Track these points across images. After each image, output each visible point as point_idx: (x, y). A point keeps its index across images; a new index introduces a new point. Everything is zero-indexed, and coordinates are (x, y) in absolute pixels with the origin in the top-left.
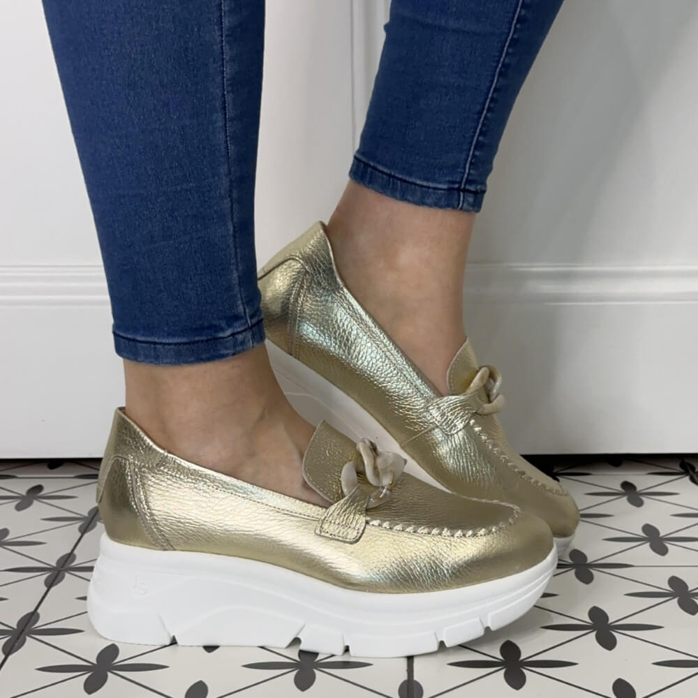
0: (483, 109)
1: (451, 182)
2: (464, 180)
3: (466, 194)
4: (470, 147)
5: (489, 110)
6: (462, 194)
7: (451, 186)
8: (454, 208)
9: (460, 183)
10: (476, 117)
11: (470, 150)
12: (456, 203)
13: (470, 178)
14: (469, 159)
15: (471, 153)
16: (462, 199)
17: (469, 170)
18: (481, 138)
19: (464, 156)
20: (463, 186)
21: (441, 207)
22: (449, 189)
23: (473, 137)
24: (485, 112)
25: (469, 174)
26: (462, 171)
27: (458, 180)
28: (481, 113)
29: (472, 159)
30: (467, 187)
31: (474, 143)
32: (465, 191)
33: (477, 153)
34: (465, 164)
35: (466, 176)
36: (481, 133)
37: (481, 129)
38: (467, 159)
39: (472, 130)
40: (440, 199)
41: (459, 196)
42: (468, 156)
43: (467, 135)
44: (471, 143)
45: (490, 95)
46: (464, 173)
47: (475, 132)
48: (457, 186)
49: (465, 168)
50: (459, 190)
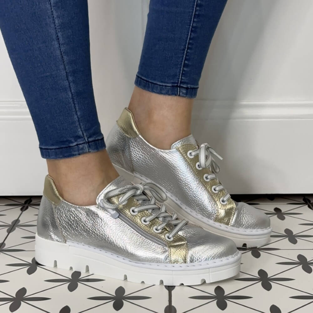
0: (185, 48)
1: (173, 83)
2: (179, 82)
3: (181, 88)
4: (181, 66)
5: (188, 48)
6: (179, 89)
7: (173, 85)
8: (176, 95)
9: (178, 83)
10: (182, 52)
11: (181, 68)
12: (176, 93)
13: (182, 81)
14: (181, 72)
15: (182, 69)
16: (179, 91)
17: (182, 77)
18: (186, 62)
19: (178, 70)
20: (179, 85)
21: (169, 95)
22: (173, 86)
23: (182, 61)
24: (186, 49)
25: (181, 79)
26: (178, 77)
27: (177, 82)
28: (184, 50)
29: (182, 72)
30: (181, 85)
31: (183, 64)
32: (180, 87)
33: (185, 69)
34: (180, 74)
35: (180, 80)
36: (186, 59)
37: (185, 58)
38: (180, 72)
39: (181, 58)
40: (168, 91)
41: (178, 89)
42: (180, 70)
43: (179, 61)
44: (181, 64)
45: (188, 42)
46: (179, 78)
47: (183, 59)
48: (176, 85)
49: (179, 76)
50: (177, 86)
